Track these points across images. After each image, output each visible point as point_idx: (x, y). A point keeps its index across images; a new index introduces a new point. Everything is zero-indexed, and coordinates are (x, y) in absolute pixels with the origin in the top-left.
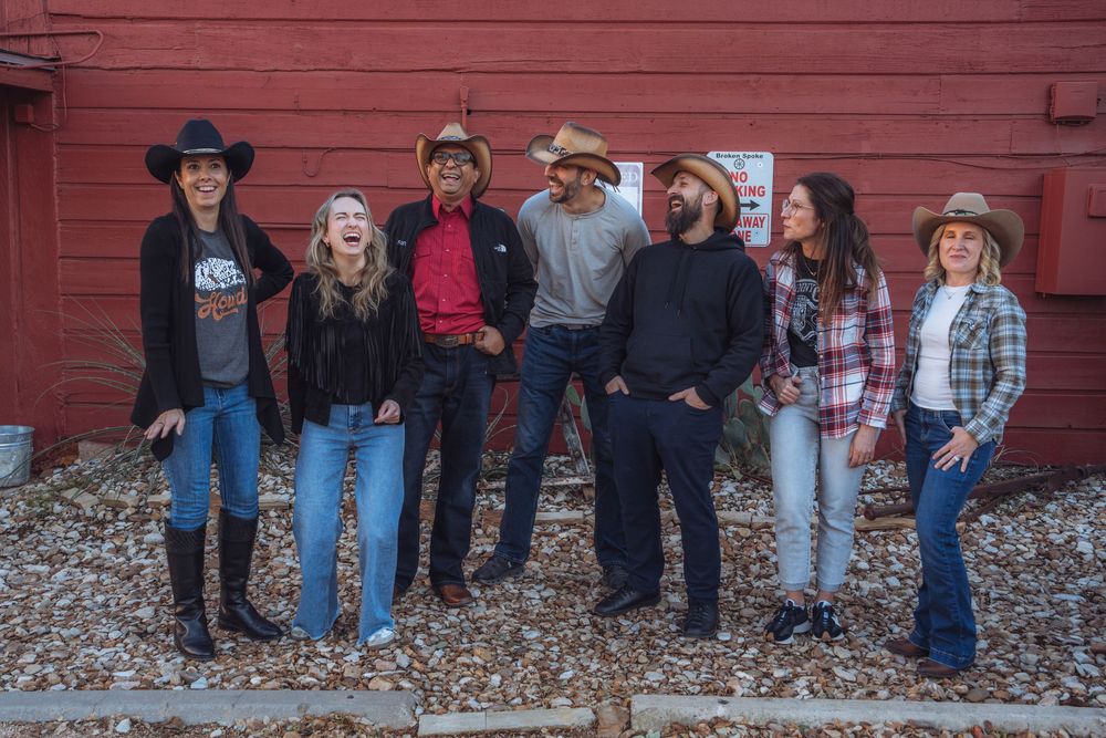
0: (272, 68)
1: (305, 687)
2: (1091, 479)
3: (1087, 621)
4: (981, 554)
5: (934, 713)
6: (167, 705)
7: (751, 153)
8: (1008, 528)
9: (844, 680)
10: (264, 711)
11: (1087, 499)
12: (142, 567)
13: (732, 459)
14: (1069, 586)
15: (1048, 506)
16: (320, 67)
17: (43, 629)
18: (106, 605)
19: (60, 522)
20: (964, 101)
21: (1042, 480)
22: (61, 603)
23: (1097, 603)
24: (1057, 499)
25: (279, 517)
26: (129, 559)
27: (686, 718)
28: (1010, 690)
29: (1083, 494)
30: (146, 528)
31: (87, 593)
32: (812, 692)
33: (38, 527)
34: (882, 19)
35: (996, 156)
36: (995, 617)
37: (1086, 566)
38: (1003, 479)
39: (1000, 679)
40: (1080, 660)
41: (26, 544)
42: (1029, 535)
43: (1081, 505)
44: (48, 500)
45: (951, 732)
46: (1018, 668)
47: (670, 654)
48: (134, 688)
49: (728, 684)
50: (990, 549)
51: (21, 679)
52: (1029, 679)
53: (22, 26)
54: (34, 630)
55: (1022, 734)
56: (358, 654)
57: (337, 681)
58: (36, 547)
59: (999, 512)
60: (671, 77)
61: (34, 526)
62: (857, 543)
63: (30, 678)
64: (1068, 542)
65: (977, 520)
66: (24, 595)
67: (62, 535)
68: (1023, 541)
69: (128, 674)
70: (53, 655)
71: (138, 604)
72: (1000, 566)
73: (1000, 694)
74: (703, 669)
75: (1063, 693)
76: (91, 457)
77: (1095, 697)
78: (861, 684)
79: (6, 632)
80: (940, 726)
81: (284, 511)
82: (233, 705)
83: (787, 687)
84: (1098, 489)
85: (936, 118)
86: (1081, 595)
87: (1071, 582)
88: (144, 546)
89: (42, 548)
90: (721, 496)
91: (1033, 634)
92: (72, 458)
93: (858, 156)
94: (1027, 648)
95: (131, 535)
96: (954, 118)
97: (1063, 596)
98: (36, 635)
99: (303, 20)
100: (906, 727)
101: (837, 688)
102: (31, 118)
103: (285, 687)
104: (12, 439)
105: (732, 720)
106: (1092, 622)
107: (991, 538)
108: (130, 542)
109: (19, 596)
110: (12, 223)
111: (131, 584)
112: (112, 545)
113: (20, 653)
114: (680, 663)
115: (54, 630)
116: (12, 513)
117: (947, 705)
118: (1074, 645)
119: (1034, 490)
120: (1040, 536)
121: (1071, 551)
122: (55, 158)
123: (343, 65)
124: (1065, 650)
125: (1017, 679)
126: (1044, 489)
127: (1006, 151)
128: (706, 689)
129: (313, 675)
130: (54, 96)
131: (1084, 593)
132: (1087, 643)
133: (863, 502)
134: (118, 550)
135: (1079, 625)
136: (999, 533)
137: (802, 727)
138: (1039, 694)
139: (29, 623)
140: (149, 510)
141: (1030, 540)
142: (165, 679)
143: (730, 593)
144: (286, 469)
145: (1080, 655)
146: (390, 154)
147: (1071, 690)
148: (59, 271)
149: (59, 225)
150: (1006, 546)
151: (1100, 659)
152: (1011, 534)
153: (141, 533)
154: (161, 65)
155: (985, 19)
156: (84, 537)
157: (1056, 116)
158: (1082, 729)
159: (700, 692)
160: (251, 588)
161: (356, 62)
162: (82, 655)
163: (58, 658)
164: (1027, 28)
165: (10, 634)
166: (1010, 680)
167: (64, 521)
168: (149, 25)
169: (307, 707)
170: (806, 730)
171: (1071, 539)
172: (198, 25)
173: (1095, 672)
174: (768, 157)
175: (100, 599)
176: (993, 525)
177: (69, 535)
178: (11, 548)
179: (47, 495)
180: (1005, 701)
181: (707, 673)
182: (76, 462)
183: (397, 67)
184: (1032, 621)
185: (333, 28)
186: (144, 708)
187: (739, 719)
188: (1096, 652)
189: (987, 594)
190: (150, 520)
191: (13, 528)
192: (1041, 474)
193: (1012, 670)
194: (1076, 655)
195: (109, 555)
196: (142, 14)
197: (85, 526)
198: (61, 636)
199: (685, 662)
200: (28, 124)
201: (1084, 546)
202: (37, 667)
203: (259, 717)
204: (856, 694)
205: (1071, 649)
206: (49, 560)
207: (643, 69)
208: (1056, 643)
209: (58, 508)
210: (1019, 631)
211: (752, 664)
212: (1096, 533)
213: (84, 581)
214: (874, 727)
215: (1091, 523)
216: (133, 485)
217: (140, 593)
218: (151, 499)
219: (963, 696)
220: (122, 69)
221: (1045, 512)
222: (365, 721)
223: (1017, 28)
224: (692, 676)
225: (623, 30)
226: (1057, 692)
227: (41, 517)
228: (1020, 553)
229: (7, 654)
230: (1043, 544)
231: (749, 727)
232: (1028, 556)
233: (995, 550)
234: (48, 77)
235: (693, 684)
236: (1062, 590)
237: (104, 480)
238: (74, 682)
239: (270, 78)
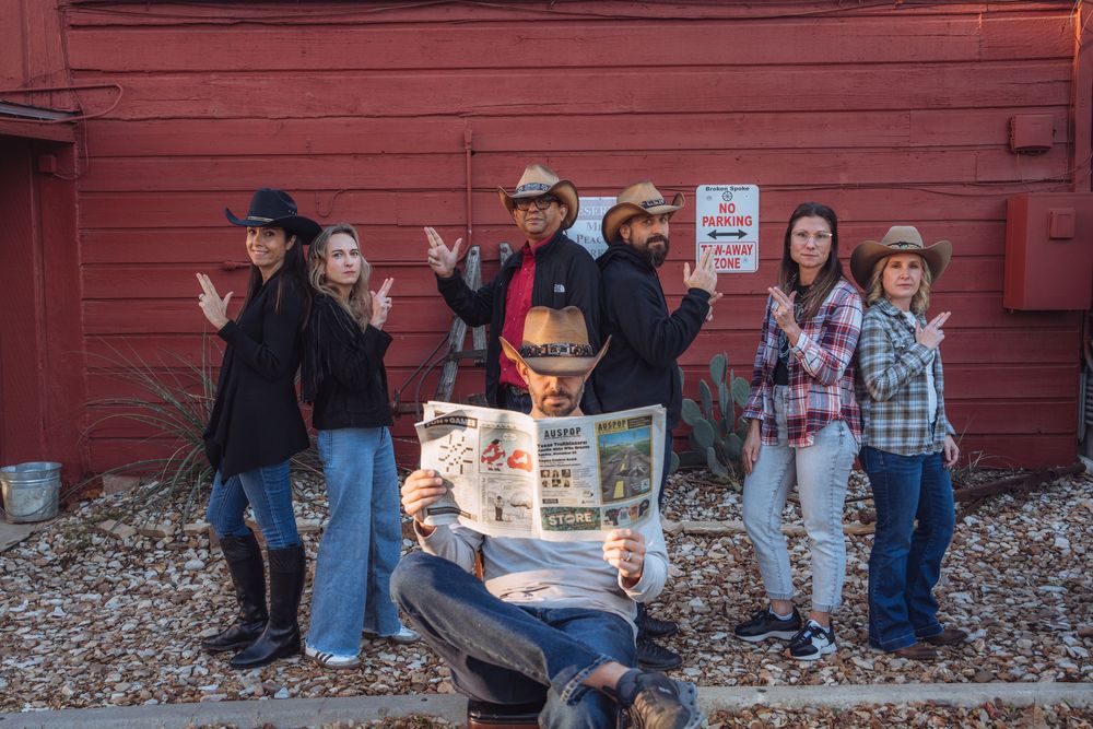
0: (285, 116)
1: (379, 693)
2: (1061, 480)
3: (1072, 609)
4: (969, 552)
5: (949, 693)
6: (259, 713)
7: (738, 186)
8: (991, 528)
9: (863, 669)
10: (349, 715)
11: (1060, 499)
12: (191, 592)
13: (730, 472)
14: (1051, 579)
15: (1025, 507)
16: (331, 114)
17: (120, 651)
18: (169, 627)
19: (101, 553)
20: (933, 133)
21: (1018, 482)
22: (126, 627)
23: (1078, 592)
24: (1032, 500)
25: (312, 540)
26: (175, 586)
27: (730, 707)
28: (1012, 671)
29: (1056, 494)
30: (185, 555)
31: (147, 617)
32: (836, 680)
33: (80, 558)
34: (855, 60)
35: (963, 184)
36: (990, 608)
37: (1065, 561)
38: (982, 482)
39: (1001, 663)
40: (1070, 644)
41: (72, 574)
42: (1011, 533)
43: (1055, 504)
44: (85, 533)
45: (966, 709)
46: (1017, 653)
47: (703, 652)
48: (223, 700)
49: (761, 676)
50: (976, 547)
51: (114, 696)
52: (1027, 661)
53: (45, 82)
54: (110, 652)
55: (1029, 707)
56: (419, 662)
57: (406, 686)
58: (81, 578)
59: (980, 513)
60: (663, 117)
61: (76, 557)
62: (855, 546)
63: (122, 695)
64: (1046, 539)
65: (962, 521)
66: (88, 622)
67: (104, 565)
68: (1006, 539)
69: (213, 687)
70: (136, 674)
71: (200, 625)
72: (987, 563)
73: (1003, 676)
74: (735, 664)
75: (1058, 672)
76: (116, 490)
77: (1087, 675)
78: (878, 671)
79: (85, 654)
80: (956, 704)
81: (316, 534)
82: (319, 711)
83: (814, 676)
84: (1069, 489)
85: (907, 150)
86: (1063, 586)
87: (1053, 575)
88: (185, 573)
89: (87, 578)
90: (725, 508)
91: (1025, 622)
92: (96, 491)
93: (838, 187)
94: (1021, 635)
95: (171, 563)
96: (924, 149)
97: (1047, 588)
98: (114, 657)
99: (314, 70)
100: (926, 706)
101: (859, 675)
102: (54, 169)
103: (361, 694)
104: (43, 474)
105: (771, 706)
106: (1076, 610)
107: (976, 538)
108: (172, 570)
109: (85, 622)
110: (36, 269)
111: (188, 608)
112: (155, 573)
113: (105, 673)
114: (713, 659)
115: (130, 651)
116: (52, 546)
117: (959, 685)
118: (1062, 630)
119: (1012, 492)
120: (1020, 534)
121: (1050, 547)
122: (77, 206)
123: (352, 112)
124: (1056, 635)
125: (1016, 662)
126: (1020, 491)
127: (972, 179)
128: (742, 681)
129: (383, 682)
130: (75, 146)
131: (1065, 584)
132: (1074, 628)
133: (856, 508)
134: (161, 577)
135: (1065, 613)
136: (983, 532)
137: (834, 710)
138: (1037, 674)
139: (104, 646)
140: (186, 538)
141: (1011, 538)
142: (249, 690)
143: (746, 596)
144: (310, 495)
145: (1069, 639)
146: (399, 194)
147: (1065, 670)
148: (83, 312)
149: (82, 268)
150: (991, 545)
151: (1088, 642)
152: (994, 533)
153: (182, 559)
154: (178, 115)
155: (949, 59)
156: (125, 565)
157: (1017, 145)
158: (1080, 701)
159: (736, 684)
160: (302, 607)
161: (365, 107)
162: (162, 673)
163: (141, 677)
164: (988, 66)
165: (89, 657)
166: (1010, 663)
167: (104, 552)
168: (166, 78)
169: (387, 711)
170: (838, 713)
171: (1049, 536)
172: (213, 77)
173: (1084, 653)
174: (754, 190)
175: (163, 622)
176: (977, 525)
177: (110, 565)
178: (58, 579)
179: (83, 527)
180: (1008, 681)
181: (739, 667)
182: (101, 495)
183: (404, 113)
184: (1022, 611)
185: (341, 77)
186: (238, 717)
187: (777, 705)
188: (1083, 636)
189: (979, 588)
190: (187, 548)
191: (56, 560)
192: (1017, 477)
193: (1010, 654)
194: (1065, 639)
195: (154, 582)
196: (159, 68)
197: (125, 556)
198: (138, 656)
199: (718, 658)
200: (52, 174)
201: (1061, 542)
202: (124, 686)
203: (344, 721)
204: (876, 680)
205: (1060, 634)
206: (97, 589)
207: (636, 109)
208: (1046, 629)
209: (96, 539)
210: (1012, 620)
211: (778, 657)
212: (1071, 530)
213: (139, 607)
214: (899, 707)
215: (1065, 521)
216: (167, 515)
217: (198, 616)
218: (187, 527)
219: (971, 678)
220: (141, 120)
221: (1023, 512)
222: (441, 721)
223: (977, 67)
224: (726, 670)
225: (617, 74)
226: (1052, 672)
227: (82, 548)
228: (1005, 550)
229: (92, 674)
230: (1024, 541)
231: (788, 712)
232: (1012, 552)
233: (981, 548)
234: (70, 129)
235: (729, 677)
236: (1046, 583)
237: (135, 512)
238: (165, 697)
239: (283, 126)
